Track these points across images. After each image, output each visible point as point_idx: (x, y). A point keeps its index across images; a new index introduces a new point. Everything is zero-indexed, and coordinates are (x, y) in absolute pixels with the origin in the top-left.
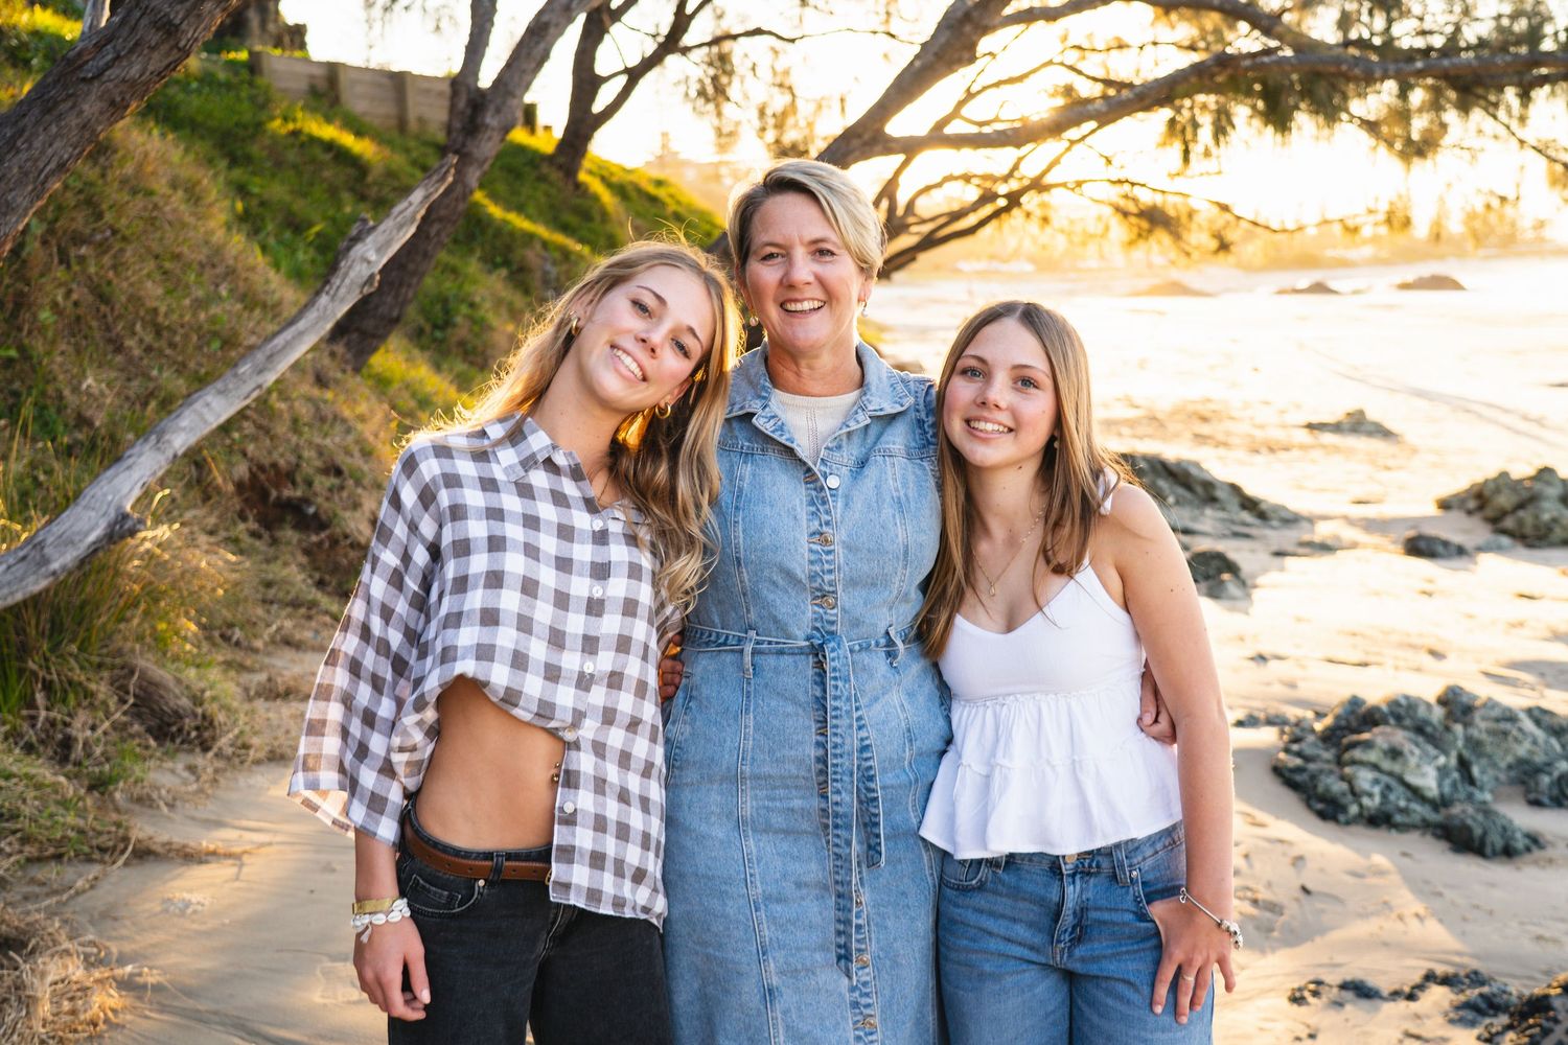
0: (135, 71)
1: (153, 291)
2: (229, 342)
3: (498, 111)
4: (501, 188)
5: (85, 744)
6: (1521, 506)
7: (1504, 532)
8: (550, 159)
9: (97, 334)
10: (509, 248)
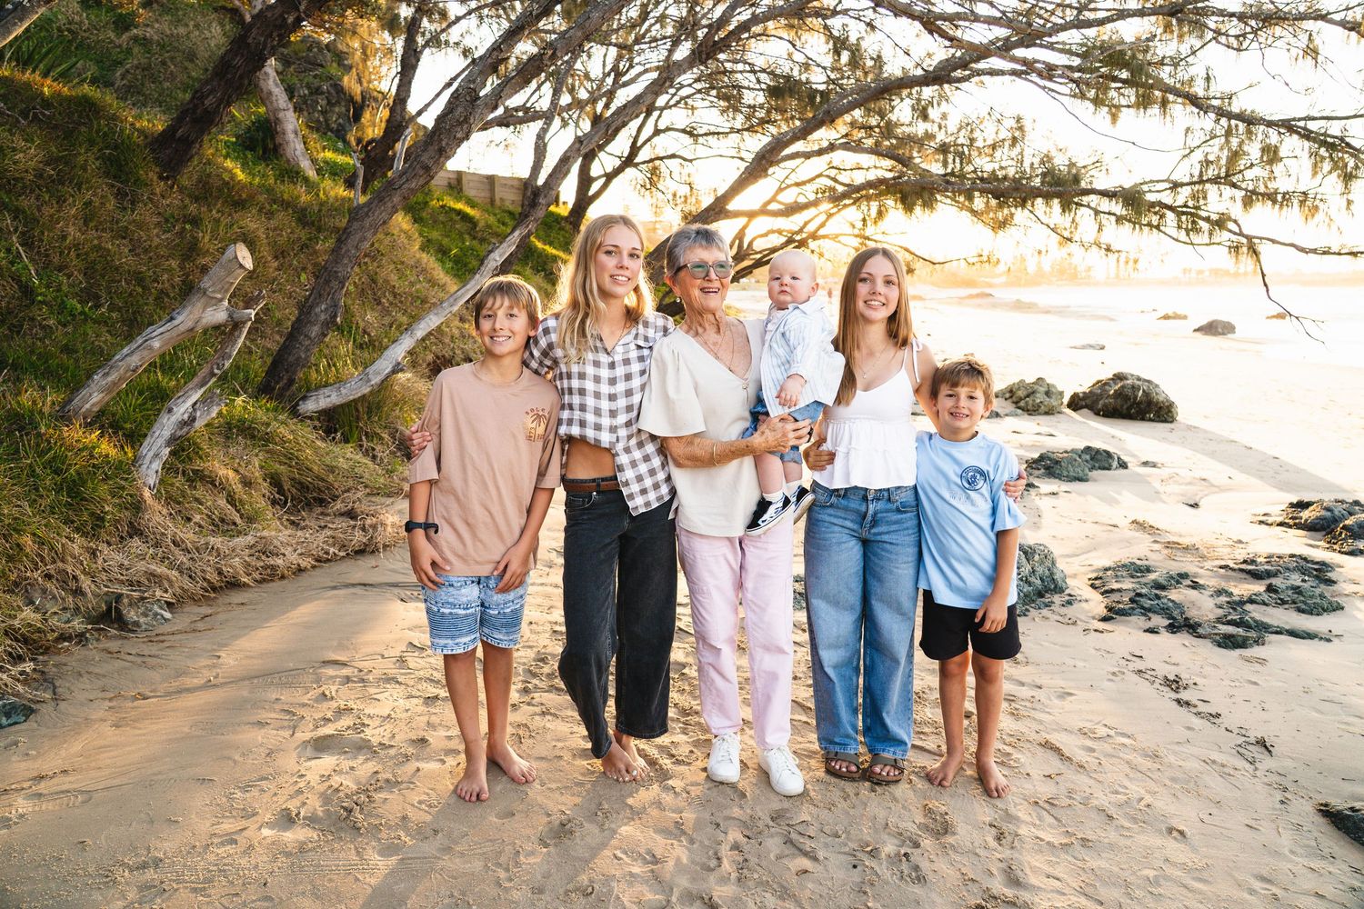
0: (413, 185)
1: (394, 278)
2: (424, 301)
3: (545, 197)
4: (541, 233)
5: (381, 458)
6: (1028, 396)
7: (1019, 408)
8: (566, 219)
9: (370, 297)
10: (545, 263)
